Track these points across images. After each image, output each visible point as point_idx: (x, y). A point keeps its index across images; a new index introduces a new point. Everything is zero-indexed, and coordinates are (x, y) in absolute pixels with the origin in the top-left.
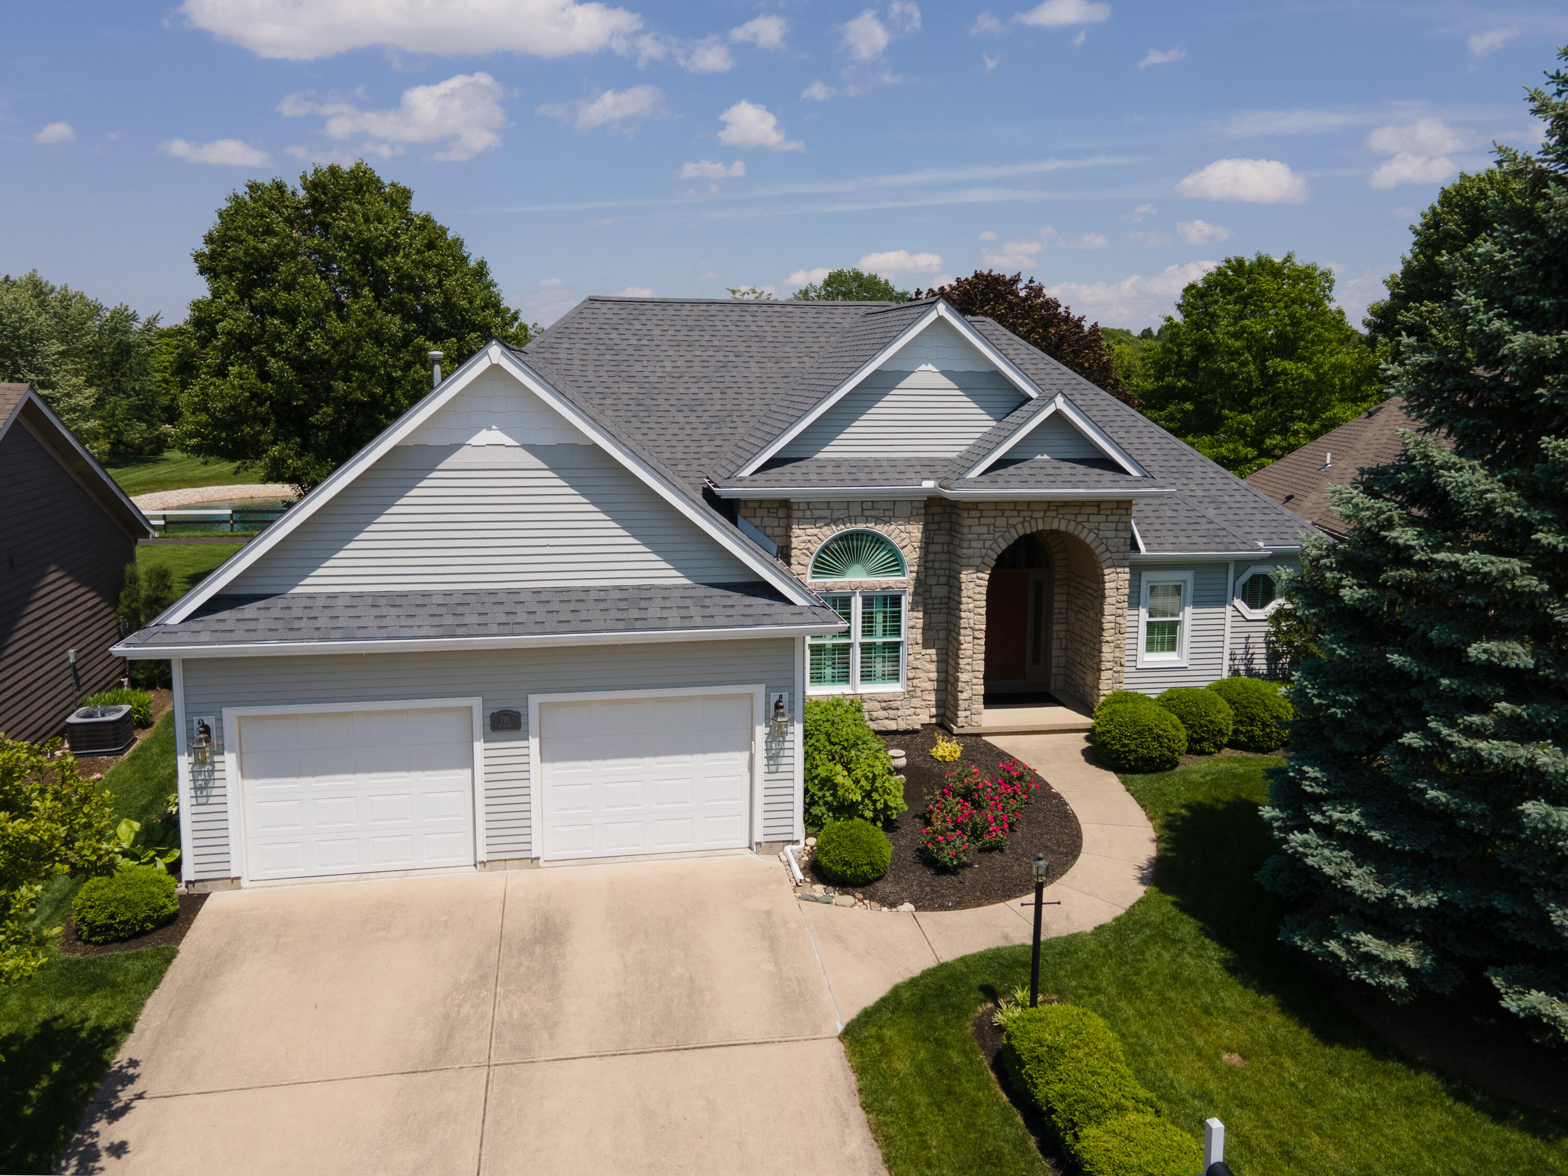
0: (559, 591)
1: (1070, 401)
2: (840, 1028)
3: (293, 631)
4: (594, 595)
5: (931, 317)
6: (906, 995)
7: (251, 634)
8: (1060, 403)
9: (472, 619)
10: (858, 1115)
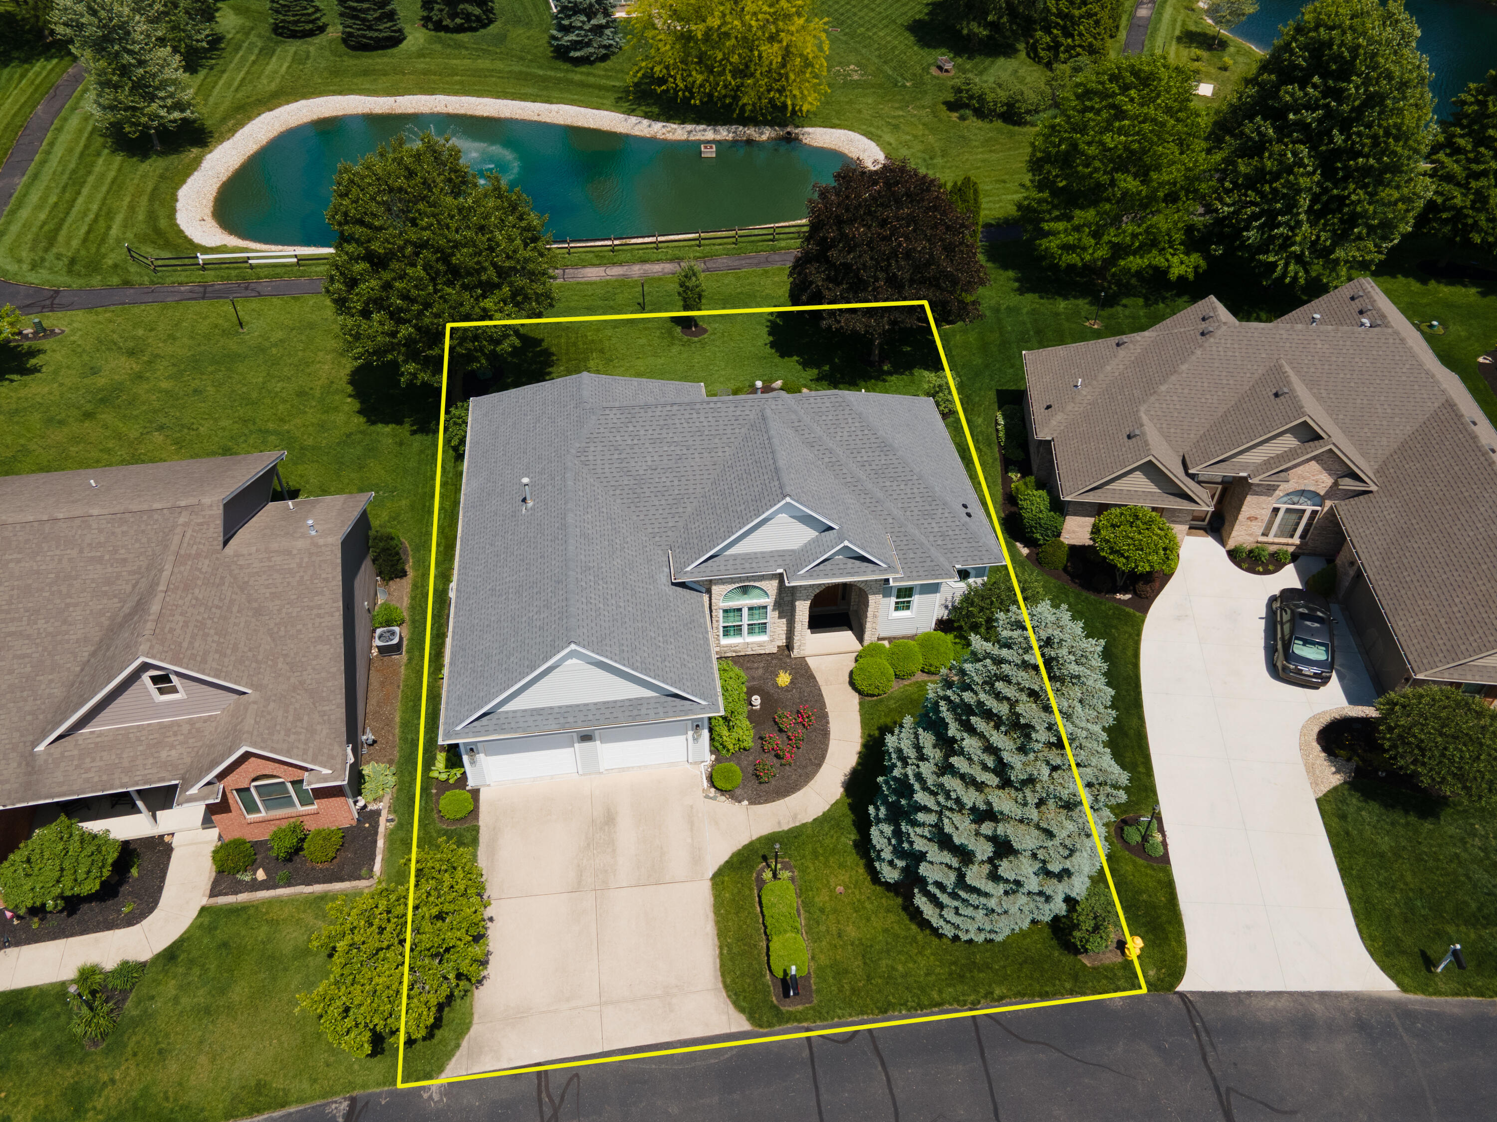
0: (604, 703)
1: (850, 542)
2: (711, 875)
3: (503, 730)
4: (619, 704)
5: (783, 502)
6: (735, 859)
7: (487, 733)
8: (846, 543)
9: (571, 720)
10: (711, 915)
